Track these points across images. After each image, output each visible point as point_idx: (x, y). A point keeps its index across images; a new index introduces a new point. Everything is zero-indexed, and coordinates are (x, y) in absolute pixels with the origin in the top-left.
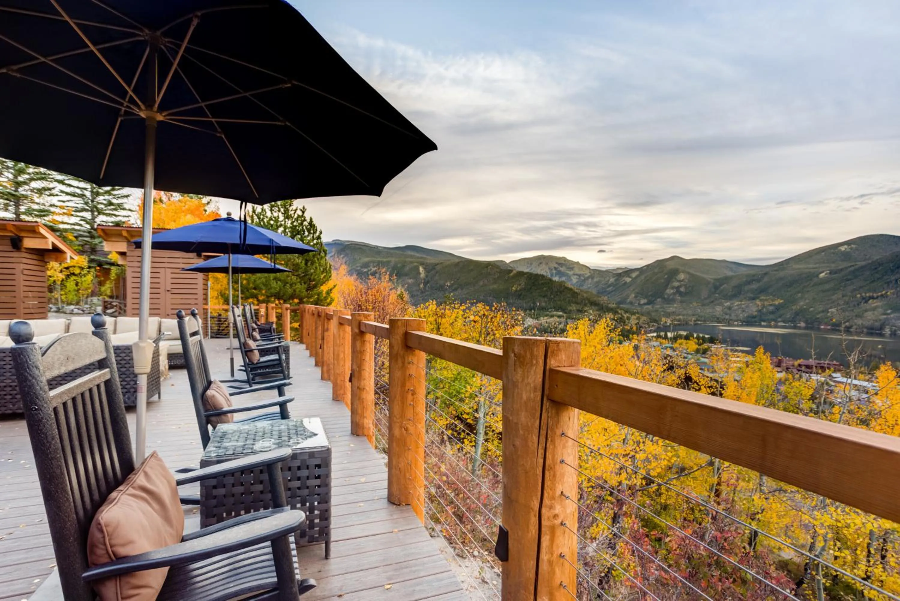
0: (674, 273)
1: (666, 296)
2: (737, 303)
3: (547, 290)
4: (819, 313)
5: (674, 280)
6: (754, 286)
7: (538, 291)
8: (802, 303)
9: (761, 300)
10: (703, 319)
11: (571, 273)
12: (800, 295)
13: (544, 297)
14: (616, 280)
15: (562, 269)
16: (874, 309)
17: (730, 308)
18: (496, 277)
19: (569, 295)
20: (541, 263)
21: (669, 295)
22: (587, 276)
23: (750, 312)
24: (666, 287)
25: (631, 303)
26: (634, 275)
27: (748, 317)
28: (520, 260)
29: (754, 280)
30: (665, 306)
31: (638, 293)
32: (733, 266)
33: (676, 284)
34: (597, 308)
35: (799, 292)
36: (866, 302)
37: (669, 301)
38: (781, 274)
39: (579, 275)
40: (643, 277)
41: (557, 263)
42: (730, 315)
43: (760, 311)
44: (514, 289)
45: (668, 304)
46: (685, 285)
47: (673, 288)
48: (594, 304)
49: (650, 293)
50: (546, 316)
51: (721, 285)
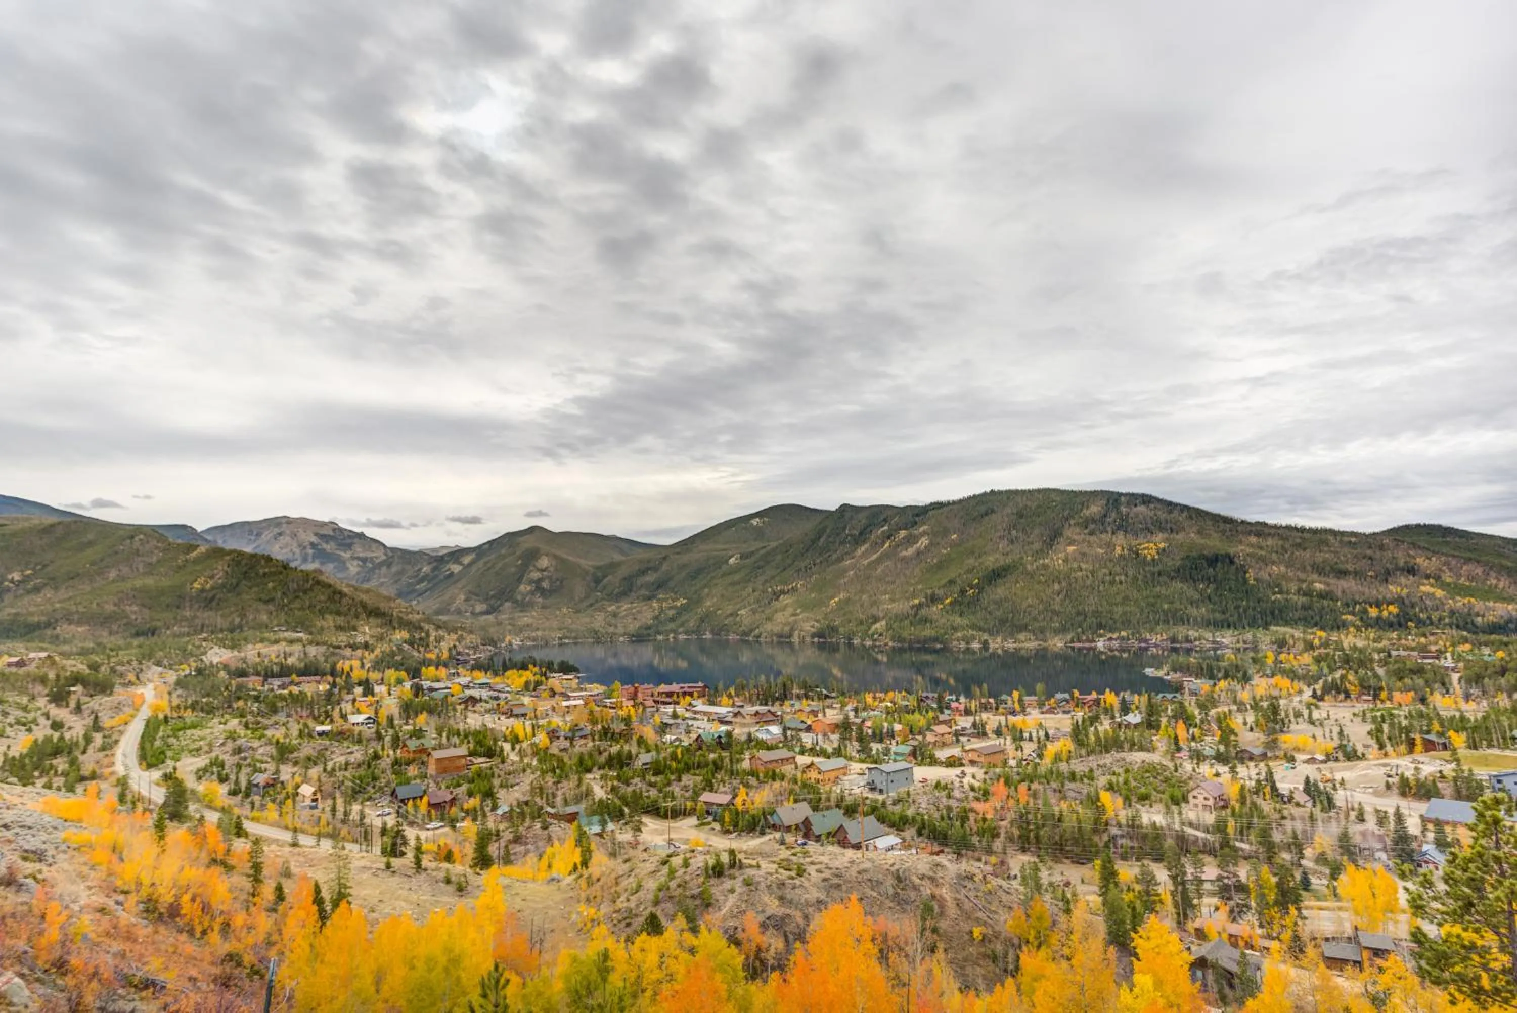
0: (532, 555)
1: (519, 598)
2: (626, 606)
3: (274, 588)
4: (727, 617)
5: (531, 568)
6: (650, 578)
7: (255, 589)
8: (709, 603)
9: (658, 600)
10: (574, 635)
11: (346, 555)
12: (706, 590)
13: (267, 602)
14: (434, 569)
15: (328, 547)
16: (784, 609)
17: (615, 615)
18: (154, 559)
19: (322, 598)
20: (280, 534)
21: (524, 596)
22: (378, 561)
23: (644, 620)
24: (519, 580)
25: (459, 612)
26: (467, 560)
27: (640, 628)
28: (231, 526)
29: (649, 569)
30: (517, 615)
31: (470, 592)
32: (625, 546)
33: (535, 575)
34: (379, 621)
35: (705, 586)
36: (777, 599)
37: (523, 606)
38: (685, 558)
39: (364, 560)
40: (480, 564)
41: (316, 534)
42: (616, 627)
43: (656, 618)
44: (196, 585)
45: (521, 611)
46: (550, 578)
47: (531, 582)
48: (374, 613)
49: (492, 593)
50: (262, 640)
51: (605, 577)
